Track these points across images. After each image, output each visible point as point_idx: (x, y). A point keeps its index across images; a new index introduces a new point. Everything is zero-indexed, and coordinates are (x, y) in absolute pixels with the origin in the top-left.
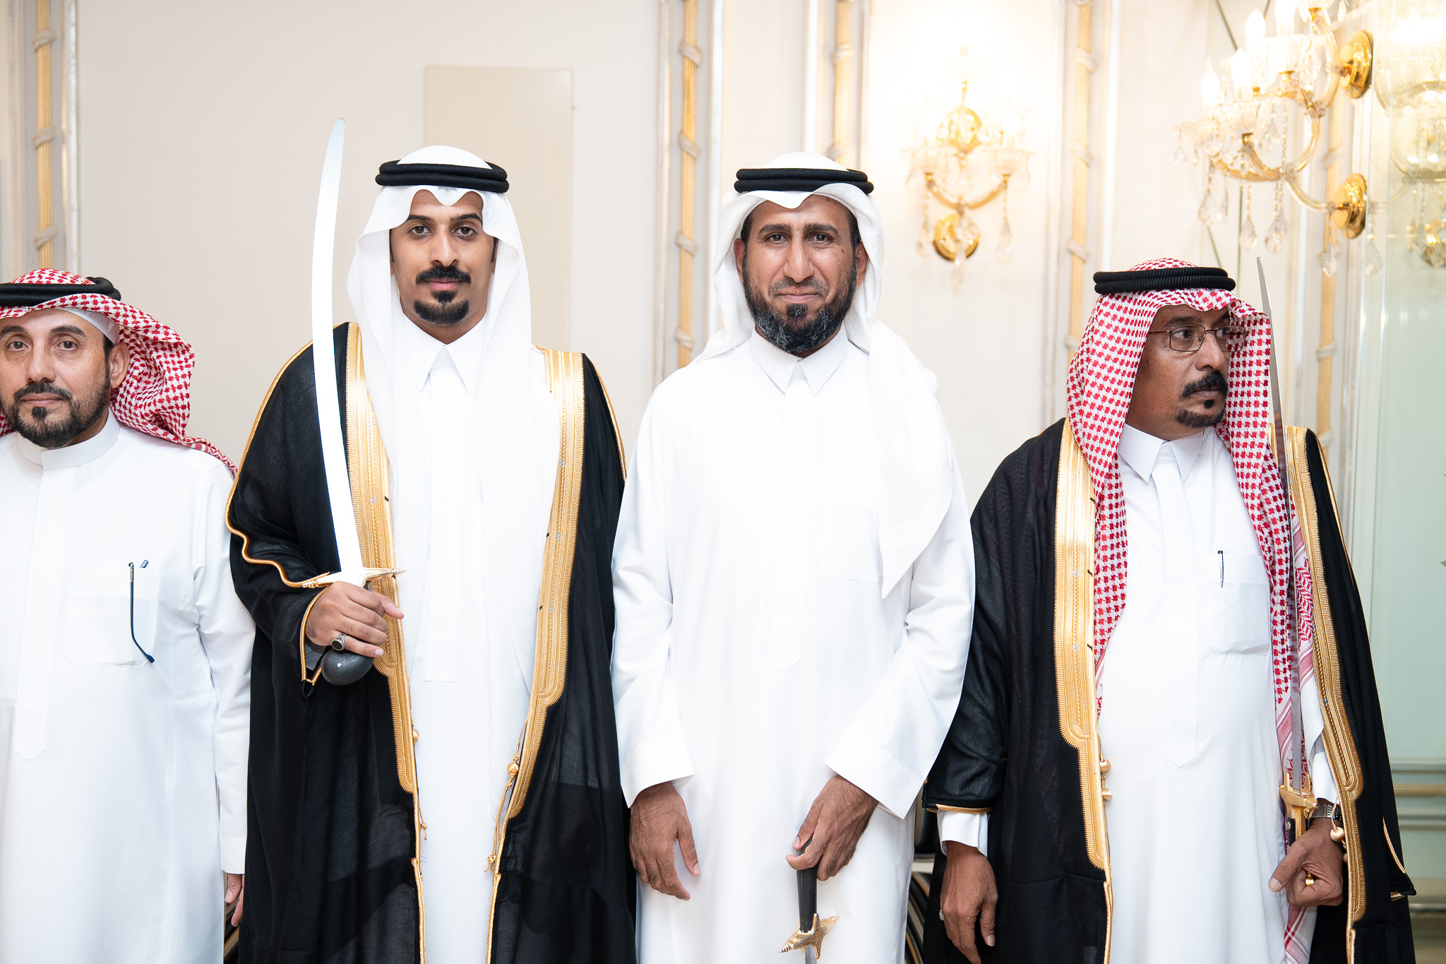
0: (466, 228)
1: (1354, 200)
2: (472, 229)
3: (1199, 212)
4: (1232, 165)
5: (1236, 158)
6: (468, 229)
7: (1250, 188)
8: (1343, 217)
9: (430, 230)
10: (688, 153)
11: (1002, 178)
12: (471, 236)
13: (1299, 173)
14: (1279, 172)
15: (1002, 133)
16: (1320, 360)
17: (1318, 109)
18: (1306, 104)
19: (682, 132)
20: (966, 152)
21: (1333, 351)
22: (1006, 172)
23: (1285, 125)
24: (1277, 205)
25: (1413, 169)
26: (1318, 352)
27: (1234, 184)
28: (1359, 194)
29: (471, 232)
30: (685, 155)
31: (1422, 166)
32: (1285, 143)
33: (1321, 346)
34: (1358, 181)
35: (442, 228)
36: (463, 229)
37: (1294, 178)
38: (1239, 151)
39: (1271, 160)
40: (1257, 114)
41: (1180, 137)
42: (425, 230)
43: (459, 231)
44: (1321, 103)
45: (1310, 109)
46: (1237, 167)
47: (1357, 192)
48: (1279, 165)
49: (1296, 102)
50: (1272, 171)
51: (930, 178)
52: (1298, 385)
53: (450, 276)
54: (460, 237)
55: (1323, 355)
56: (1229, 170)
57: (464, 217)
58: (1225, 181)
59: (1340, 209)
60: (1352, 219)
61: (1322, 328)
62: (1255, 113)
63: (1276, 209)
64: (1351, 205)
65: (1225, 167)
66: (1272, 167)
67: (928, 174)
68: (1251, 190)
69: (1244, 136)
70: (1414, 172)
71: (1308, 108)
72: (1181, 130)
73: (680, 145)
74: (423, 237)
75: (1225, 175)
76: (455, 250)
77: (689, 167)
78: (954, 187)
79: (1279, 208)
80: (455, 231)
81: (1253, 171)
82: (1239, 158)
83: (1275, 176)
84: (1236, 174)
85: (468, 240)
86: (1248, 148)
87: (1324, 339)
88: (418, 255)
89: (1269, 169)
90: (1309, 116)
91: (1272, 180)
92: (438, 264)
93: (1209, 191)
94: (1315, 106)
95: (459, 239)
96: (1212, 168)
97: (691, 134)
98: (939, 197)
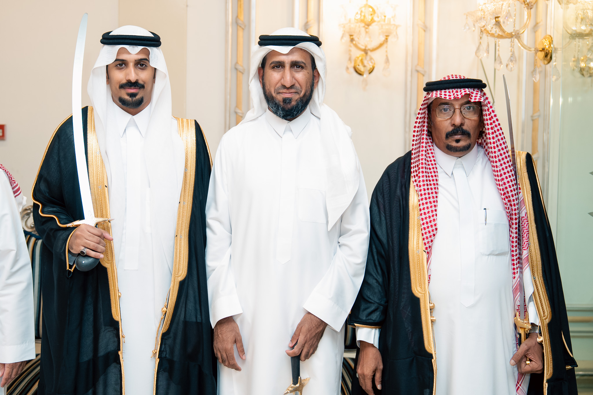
0: (142, 64)
1: (547, 47)
2: (145, 65)
3: (476, 53)
4: (491, 31)
5: (492, 28)
6: (143, 65)
7: (499, 41)
8: (542, 55)
9: (125, 65)
10: (240, 27)
11: (385, 37)
12: (144, 67)
13: (522, 35)
14: (512, 34)
15: (385, 16)
16: (533, 120)
17: (530, 5)
18: (525, 3)
19: (237, 17)
20: (369, 25)
21: (539, 116)
22: (387, 34)
23: (515, 13)
24: (511, 49)
25: (574, 32)
26: (532, 117)
27: (492, 40)
28: (549, 44)
29: (144, 66)
30: (239, 28)
31: (578, 31)
32: (515, 21)
33: (533, 114)
34: (549, 38)
35: (131, 65)
36: (140, 65)
37: (519, 37)
38: (494, 25)
39: (508, 28)
40: (502, 8)
41: (467, 18)
42: (123, 65)
43: (139, 65)
44: (531, 3)
45: (526, 5)
46: (493, 32)
47: (548, 43)
48: (512, 31)
49: (520, 2)
50: (509, 34)
51: (352, 37)
52: (523, 132)
53: (135, 86)
54: (139, 68)
55: (534, 118)
56: (489, 33)
57: (141, 60)
58: (488, 38)
59: (541, 51)
60: (546, 56)
61: (534, 105)
62: (501, 7)
63: (511, 51)
64: (545, 49)
65: (488, 32)
66: (509, 32)
67: (351, 36)
68: (500, 42)
69: (496, 18)
70: (574, 34)
71: (525, 5)
72: (467, 15)
73: (237, 22)
74: (122, 68)
75: (488, 36)
76: (137, 74)
77: (241, 33)
78: (363, 41)
79: (512, 51)
80: (137, 65)
81: (500, 33)
82: (494, 28)
83: (511, 36)
84: (493, 35)
85: (143, 69)
86: (498, 24)
87: (534, 111)
88: (120, 76)
89: (508, 33)
90: (526, 8)
91: (509, 38)
92: (129, 81)
93: (480, 43)
94: (529, 4)
95: (139, 70)
96: (482, 33)
97: (242, 18)
98: (356, 46)
